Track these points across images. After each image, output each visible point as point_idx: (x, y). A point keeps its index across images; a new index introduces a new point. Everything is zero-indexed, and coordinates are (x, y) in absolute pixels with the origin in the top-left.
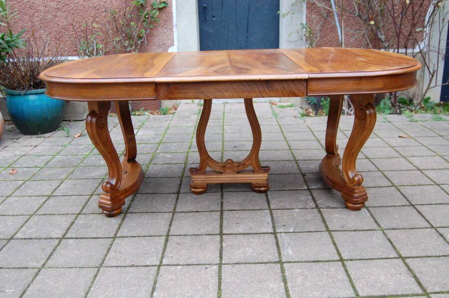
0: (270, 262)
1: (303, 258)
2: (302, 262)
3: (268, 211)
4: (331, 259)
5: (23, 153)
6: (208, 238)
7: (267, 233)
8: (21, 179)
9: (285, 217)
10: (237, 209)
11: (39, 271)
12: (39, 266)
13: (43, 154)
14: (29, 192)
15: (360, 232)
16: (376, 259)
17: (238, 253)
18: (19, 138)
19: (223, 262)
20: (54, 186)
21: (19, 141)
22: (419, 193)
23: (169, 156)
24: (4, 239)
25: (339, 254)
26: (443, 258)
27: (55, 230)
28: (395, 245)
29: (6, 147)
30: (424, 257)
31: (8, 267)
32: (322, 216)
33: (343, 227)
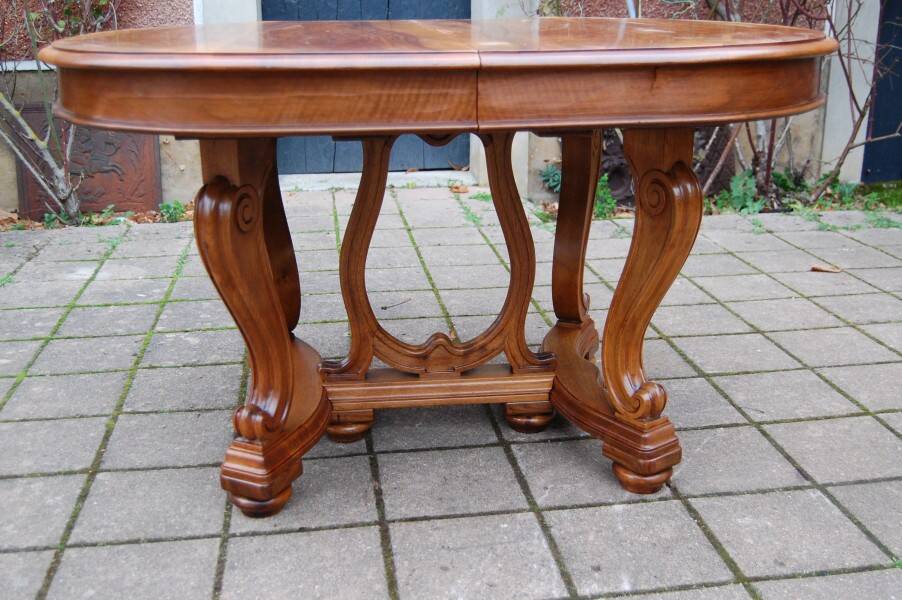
3: (531, 514)
10: (431, 513)
15: (841, 578)
23: (193, 340)
33: (782, 564)
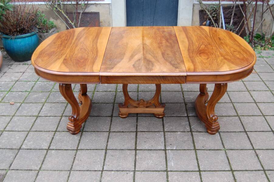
0: (161, 171)
1: (179, 168)
2: (178, 171)
4: (194, 170)
5: (17, 79)
6: (128, 152)
7: (161, 150)
8: (19, 101)
9: (172, 138)
11: (38, 172)
12: (38, 169)
13: (29, 80)
14: (25, 113)
15: (213, 151)
16: (218, 171)
17: (144, 163)
18: (12, 64)
19: (136, 170)
20: (39, 109)
21: (13, 67)
24: (16, 149)
25: (199, 167)
26: (254, 172)
27: (44, 143)
28: (230, 161)
29: (5, 73)
30: (244, 171)
31: (21, 169)
32: (193, 138)
33: (203, 147)
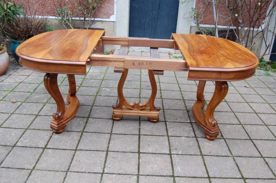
0: (167, 176)
1: (187, 174)
2: (186, 177)
3: (167, 137)
4: (203, 177)
5: (21, 81)
6: (131, 154)
7: (166, 154)
8: (20, 101)
9: (177, 143)
10: (148, 134)
11: (31, 172)
12: (31, 168)
13: (33, 82)
14: (24, 111)
15: (220, 157)
16: (228, 178)
17: (148, 167)
18: (18, 68)
19: (140, 174)
20: (39, 108)
21: (18, 71)
22: (255, 130)
23: (108, 90)
24: (10, 146)
25: (208, 173)
26: (267, 180)
27: (41, 142)
28: (240, 168)
29: (10, 75)
30: (256, 179)
31: (13, 167)
32: (198, 143)
33: (210, 153)
